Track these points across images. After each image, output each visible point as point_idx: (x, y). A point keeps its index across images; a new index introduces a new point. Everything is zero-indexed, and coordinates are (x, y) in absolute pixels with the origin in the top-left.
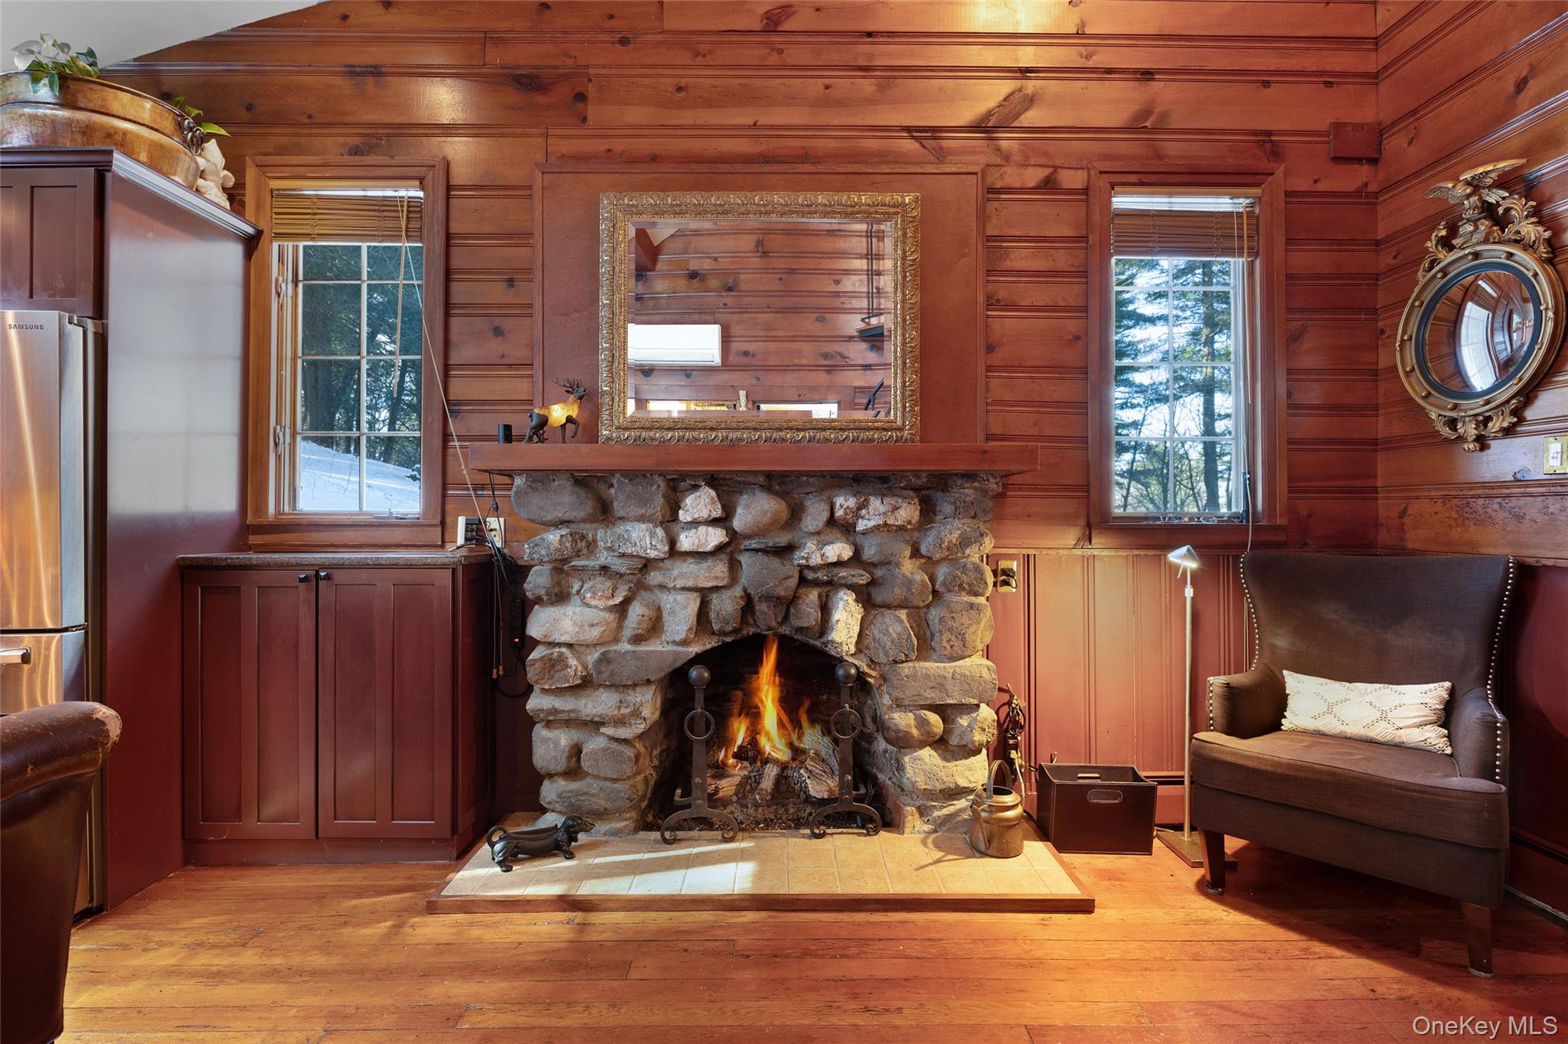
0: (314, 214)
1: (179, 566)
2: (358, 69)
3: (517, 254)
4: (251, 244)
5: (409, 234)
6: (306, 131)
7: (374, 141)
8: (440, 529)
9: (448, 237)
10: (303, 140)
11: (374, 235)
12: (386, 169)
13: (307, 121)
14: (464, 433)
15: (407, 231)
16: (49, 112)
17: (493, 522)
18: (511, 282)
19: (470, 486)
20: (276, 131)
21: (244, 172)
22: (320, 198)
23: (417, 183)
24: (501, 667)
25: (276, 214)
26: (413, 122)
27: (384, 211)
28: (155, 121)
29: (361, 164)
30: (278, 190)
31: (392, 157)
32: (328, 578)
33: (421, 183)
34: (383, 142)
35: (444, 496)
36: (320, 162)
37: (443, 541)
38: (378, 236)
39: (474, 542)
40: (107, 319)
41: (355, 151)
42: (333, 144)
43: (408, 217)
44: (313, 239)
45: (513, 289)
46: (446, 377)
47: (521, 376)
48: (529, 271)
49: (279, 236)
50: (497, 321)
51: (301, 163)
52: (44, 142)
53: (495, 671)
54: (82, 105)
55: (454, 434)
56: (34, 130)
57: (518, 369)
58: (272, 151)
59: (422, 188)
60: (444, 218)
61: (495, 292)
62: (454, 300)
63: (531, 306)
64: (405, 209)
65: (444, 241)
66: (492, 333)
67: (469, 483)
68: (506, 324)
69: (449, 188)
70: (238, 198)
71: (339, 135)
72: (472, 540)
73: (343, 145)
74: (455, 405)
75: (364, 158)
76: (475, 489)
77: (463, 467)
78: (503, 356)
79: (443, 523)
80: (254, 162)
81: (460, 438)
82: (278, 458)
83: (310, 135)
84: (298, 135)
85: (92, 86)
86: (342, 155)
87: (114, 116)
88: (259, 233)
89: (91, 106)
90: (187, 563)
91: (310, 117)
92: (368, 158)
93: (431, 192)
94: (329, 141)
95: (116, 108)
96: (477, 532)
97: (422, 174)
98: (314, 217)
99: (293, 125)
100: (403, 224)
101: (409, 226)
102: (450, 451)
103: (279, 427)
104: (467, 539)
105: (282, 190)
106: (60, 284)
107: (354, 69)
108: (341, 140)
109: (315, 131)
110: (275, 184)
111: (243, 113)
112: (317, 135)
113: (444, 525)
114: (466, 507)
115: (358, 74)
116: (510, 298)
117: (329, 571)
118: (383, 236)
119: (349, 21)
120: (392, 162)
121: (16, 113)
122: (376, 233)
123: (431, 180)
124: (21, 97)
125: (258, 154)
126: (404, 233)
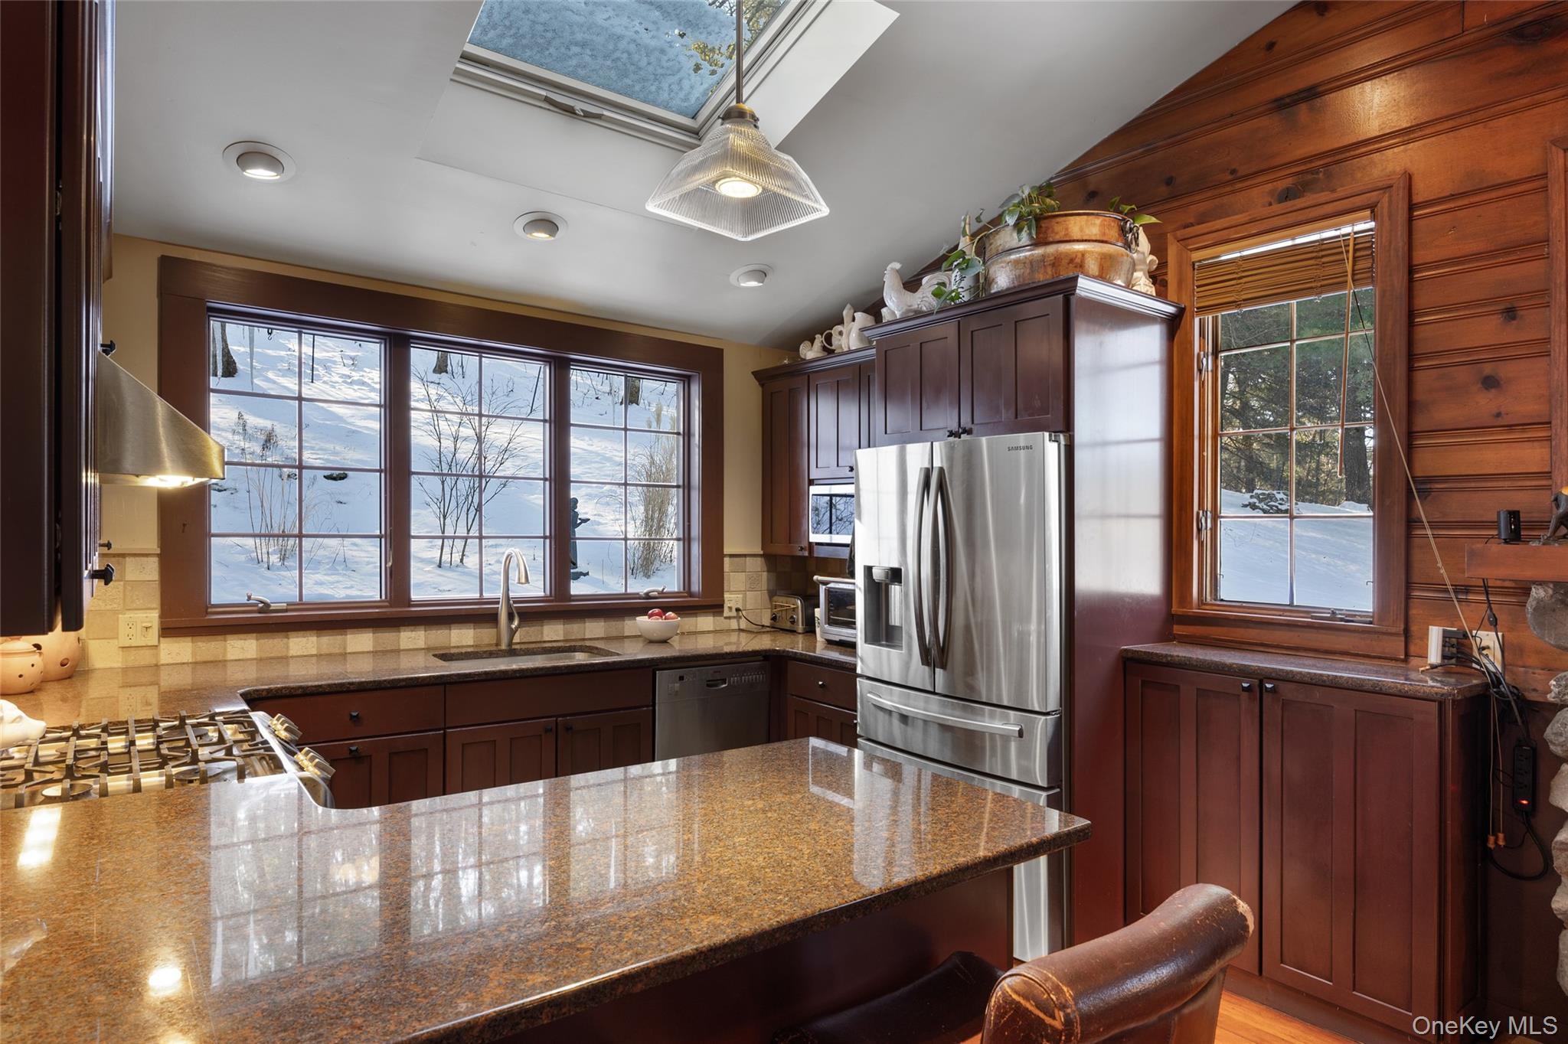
0: (1240, 278)
1: (1123, 657)
2: (1288, 100)
3: (1521, 274)
4: (1174, 325)
5: (1356, 277)
6: (1228, 189)
7: (1309, 177)
8: (1403, 639)
9: (1411, 270)
10: (1225, 200)
11: (1311, 288)
12: (1325, 206)
13: (1230, 177)
14: (1437, 517)
15: (1353, 275)
16: (1028, 253)
17: (1488, 638)
18: (1510, 313)
19: (1450, 587)
20: (1197, 198)
21: (1166, 250)
22: (1244, 259)
23: (1368, 213)
24: (1501, 835)
25: (1198, 287)
26: (1360, 139)
27: (1323, 256)
28: (1104, 234)
29: (1295, 208)
30: (1200, 261)
31: (1333, 191)
32: (1273, 690)
33: (1372, 212)
34: (1321, 175)
35: (1408, 597)
36: (1247, 219)
37: (1407, 654)
38: (1316, 287)
39: (1453, 661)
40: (1073, 431)
41: (1287, 195)
42: (1258, 197)
43: (1354, 258)
44: (1238, 306)
45: (1514, 322)
46: (1410, 448)
47: (1529, 440)
48: (1545, 292)
49: (1202, 310)
50: (1488, 369)
51: (1225, 225)
52: (1024, 280)
53: (1492, 838)
54: (1051, 239)
55: (1424, 519)
56: (1018, 272)
57: (1524, 431)
58: (1192, 220)
59: (1374, 218)
60: (1406, 248)
61: (1487, 330)
62: (1419, 349)
63: (1547, 340)
64: (1351, 248)
65: (1406, 277)
66: (1480, 385)
67: (1448, 582)
68: (1505, 370)
69: (1411, 207)
70: (1159, 278)
71: (1268, 182)
72: (1451, 658)
73: (1271, 193)
74: (1423, 483)
75: (1297, 201)
76: (1456, 592)
77: (1440, 565)
78: (1498, 415)
79: (1407, 632)
80: (1176, 238)
81: (1434, 525)
82: (1201, 544)
83: (1233, 192)
84: (1220, 196)
85: (1059, 219)
86: (1270, 204)
87: (1074, 241)
88: (1181, 311)
89: (1057, 238)
90: (1130, 655)
91: (1233, 172)
92: (1303, 200)
93: (1386, 218)
94: (1255, 192)
95: (1075, 233)
96: (1458, 650)
97: (1374, 200)
98: (1239, 281)
99: (1214, 187)
100: (1349, 267)
101: (1356, 267)
102: (1416, 541)
103: (1201, 512)
104: (1444, 657)
105: (1204, 260)
106: (1037, 404)
107: (1283, 102)
108: (1269, 187)
109: (1239, 186)
110: (1196, 256)
111: (1163, 190)
112: (1241, 190)
113: (1410, 638)
114: (1444, 613)
115: (1289, 105)
116: (1510, 334)
117: (1277, 683)
118: (1322, 286)
119: (1276, 48)
120: (1335, 196)
121: (1005, 262)
122: (1313, 285)
123: (1386, 205)
124: (1007, 247)
125: (1178, 229)
126: (1349, 278)
